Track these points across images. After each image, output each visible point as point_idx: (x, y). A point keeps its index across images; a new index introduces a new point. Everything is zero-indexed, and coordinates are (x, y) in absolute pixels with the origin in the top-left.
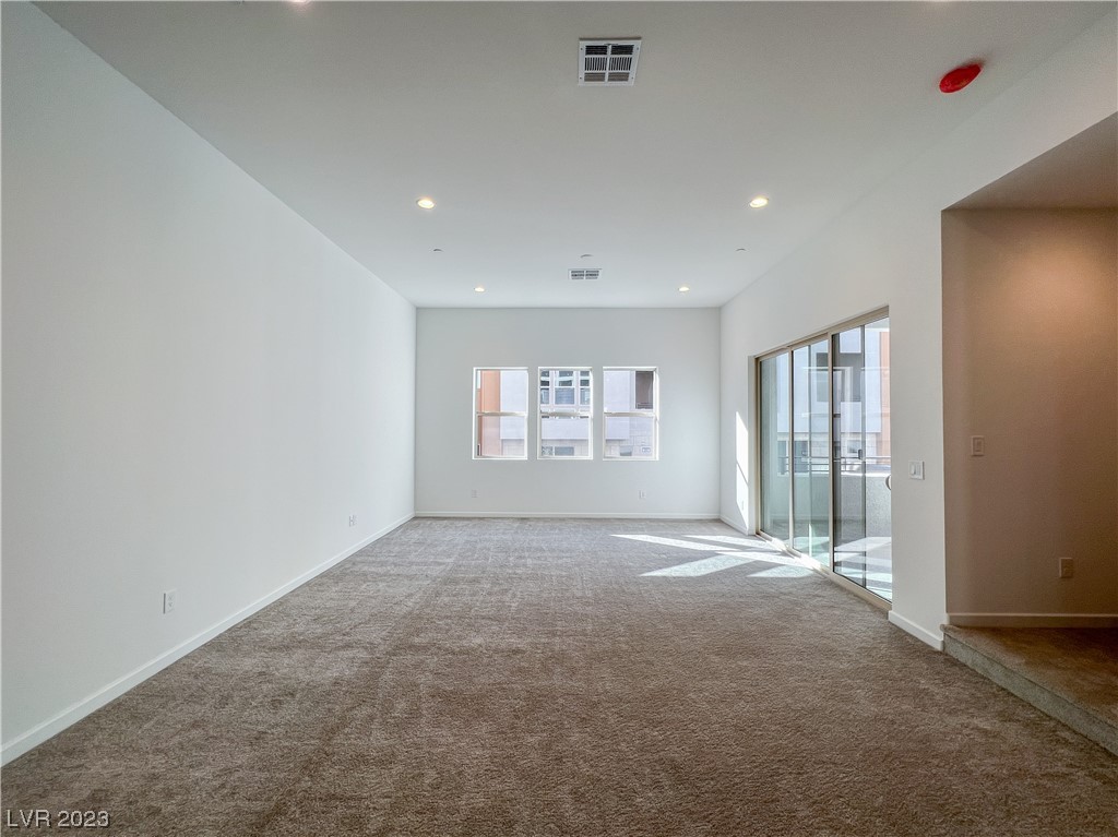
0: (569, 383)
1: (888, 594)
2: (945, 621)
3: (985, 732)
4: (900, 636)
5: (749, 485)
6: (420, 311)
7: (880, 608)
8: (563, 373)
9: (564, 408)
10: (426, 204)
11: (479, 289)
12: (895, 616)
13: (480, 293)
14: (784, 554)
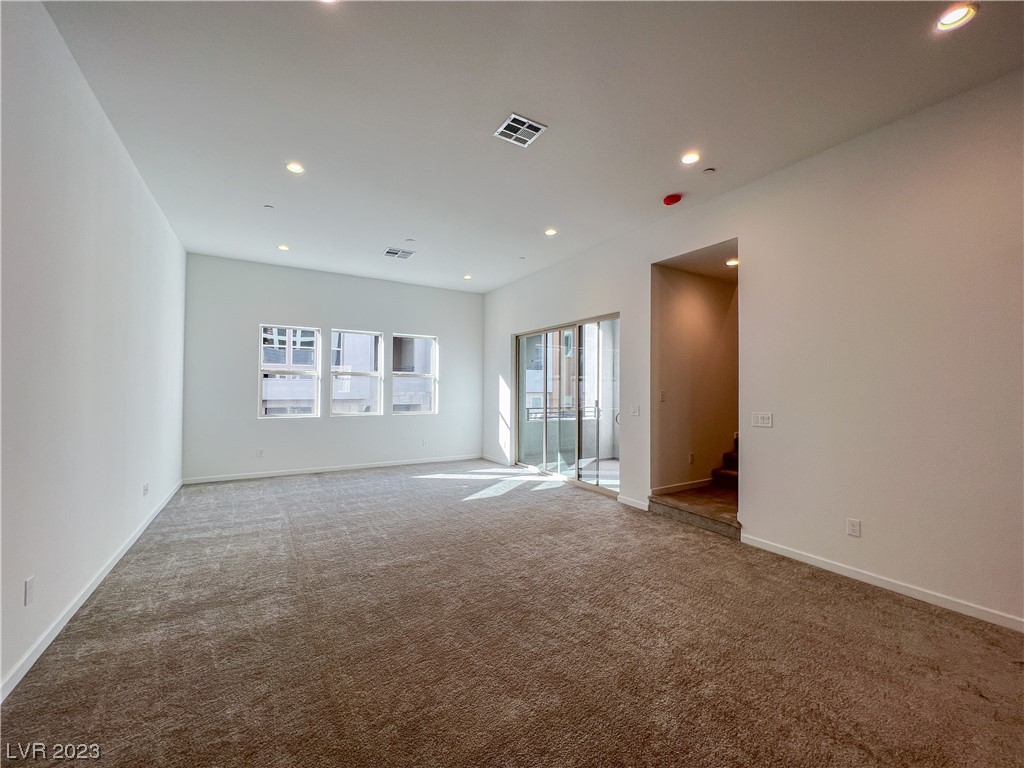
0: (311, 344)
1: (618, 490)
2: (650, 494)
3: (683, 539)
4: (627, 508)
5: (510, 429)
6: (190, 256)
7: (612, 496)
8: (305, 333)
9: (299, 368)
10: (295, 168)
11: (283, 248)
12: (621, 498)
13: (283, 251)
14: (540, 475)
